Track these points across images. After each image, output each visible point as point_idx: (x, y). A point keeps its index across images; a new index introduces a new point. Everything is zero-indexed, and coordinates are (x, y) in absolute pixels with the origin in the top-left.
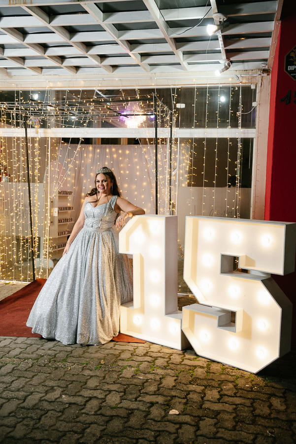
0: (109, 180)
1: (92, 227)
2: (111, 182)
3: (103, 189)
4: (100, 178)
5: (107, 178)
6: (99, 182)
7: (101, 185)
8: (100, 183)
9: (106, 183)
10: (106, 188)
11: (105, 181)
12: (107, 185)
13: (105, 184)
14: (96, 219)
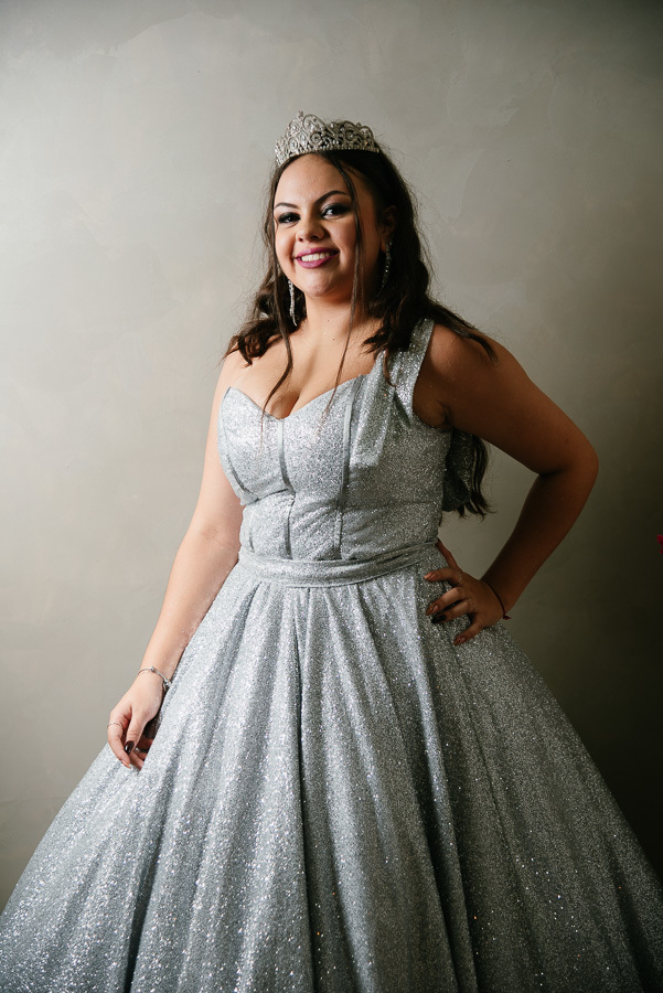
0: (366, 201)
1: (287, 550)
2: (381, 220)
3: (321, 265)
4: (298, 190)
5: (351, 190)
6: (294, 218)
7: (312, 237)
8: (301, 229)
9: (347, 219)
10: (343, 258)
11: (338, 210)
12: (356, 237)
13: (336, 228)
14: (305, 499)
